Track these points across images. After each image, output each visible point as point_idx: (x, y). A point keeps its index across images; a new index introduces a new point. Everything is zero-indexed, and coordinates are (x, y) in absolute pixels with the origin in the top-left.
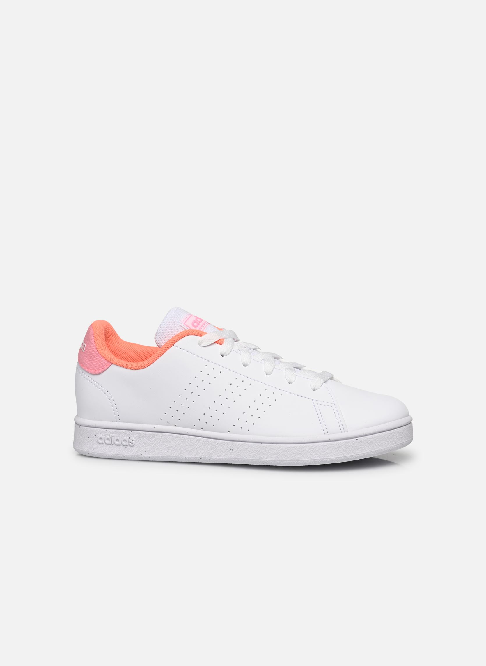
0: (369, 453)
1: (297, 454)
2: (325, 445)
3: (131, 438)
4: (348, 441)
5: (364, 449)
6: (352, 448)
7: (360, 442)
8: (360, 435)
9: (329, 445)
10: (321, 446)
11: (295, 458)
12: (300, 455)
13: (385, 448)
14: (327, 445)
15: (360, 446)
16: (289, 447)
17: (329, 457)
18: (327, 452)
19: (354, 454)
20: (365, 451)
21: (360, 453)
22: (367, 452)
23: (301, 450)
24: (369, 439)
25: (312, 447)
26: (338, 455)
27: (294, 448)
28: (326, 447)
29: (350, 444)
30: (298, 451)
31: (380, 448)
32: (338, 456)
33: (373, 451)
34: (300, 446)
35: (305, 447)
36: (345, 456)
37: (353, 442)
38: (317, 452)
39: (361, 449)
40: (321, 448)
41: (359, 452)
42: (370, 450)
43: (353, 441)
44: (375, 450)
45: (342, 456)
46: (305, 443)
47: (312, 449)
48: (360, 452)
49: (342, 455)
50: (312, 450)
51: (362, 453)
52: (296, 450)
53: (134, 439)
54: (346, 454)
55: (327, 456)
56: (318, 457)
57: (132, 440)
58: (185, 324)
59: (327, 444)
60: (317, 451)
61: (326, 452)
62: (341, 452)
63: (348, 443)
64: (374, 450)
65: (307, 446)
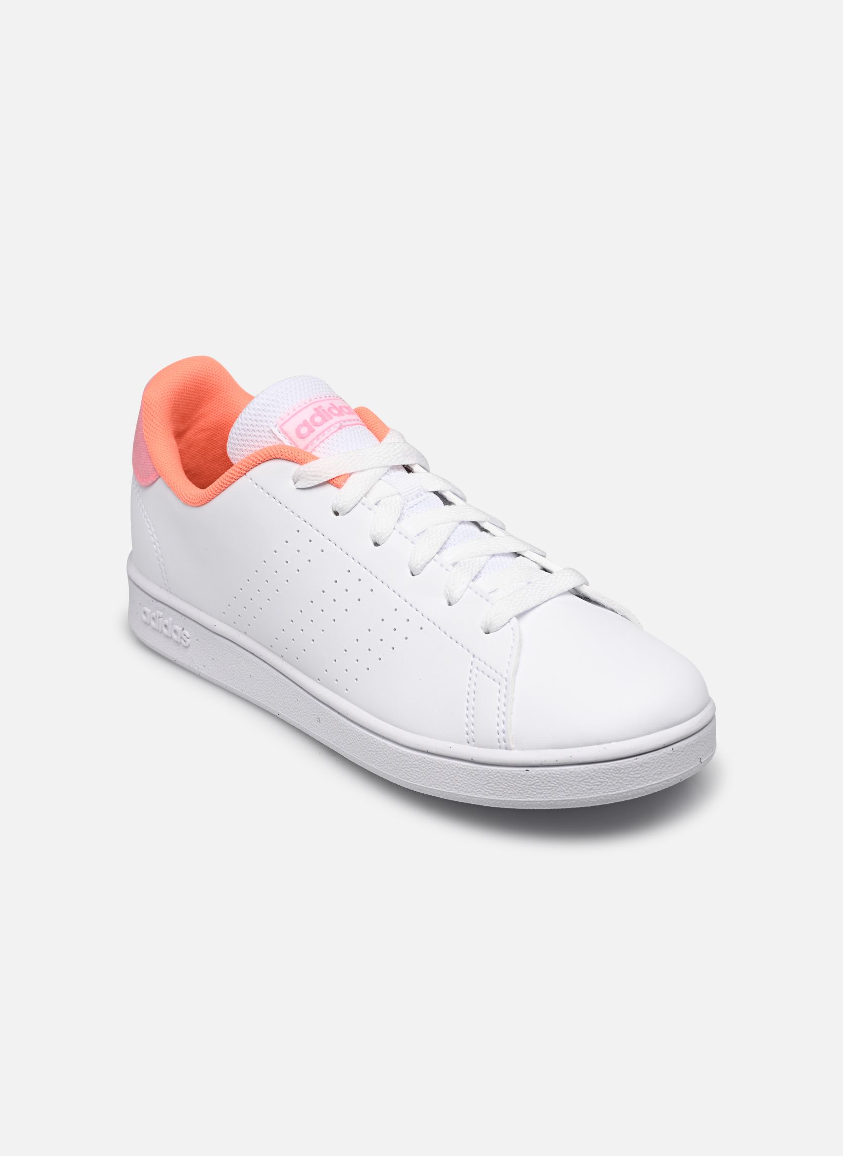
0: (551, 802)
1: (412, 770)
2: (463, 767)
3: (185, 632)
4: (508, 771)
5: (541, 793)
6: (516, 786)
7: (532, 778)
8: (534, 763)
9: (469, 770)
10: (454, 767)
11: (408, 777)
12: (417, 774)
13: (590, 796)
14: (465, 769)
15: (533, 786)
16: (401, 753)
17: (469, 795)
18: (465, 782)
19: (520, 798)
20: (543, 798)
21: (533, 800)
22: (547, 799)
23: (420, 765)
24: (554, 774)
25: (439, 764)
26: (487, 793)
27: (407, 756)
28: (463, 772)
29: (512, 778)
30: (414, 766)
31: (580, 795)
32: (487, 795)
33: (560, 799)
34: (417, 757)
35: (426, 762)
36: (501, 799)
37: (519, 774)
38: (447, 778)
39: (535, 791)
40: (455, 771)
41: (529, 797)
42: (554, 798)
43: (519, 772)
44: (567, 798)
45: (493, 798)
46: (427, 752)
47: (440, 769)
48: (532, 798)
49: (495, 796)
50: (439, 771)
51: (537, 800)
52: (410, 763)
53: (188, 635)
54: (501, 795)
55: (465, 792)
56: (449, 789)
57: (185, 635)
58: (283, 427)
59: (466, 767)
60: (448, 775)
61: (463, 781)
62: (494, 791)
63: (509, 774)
64: (564, 799)
65: (431, 761)
